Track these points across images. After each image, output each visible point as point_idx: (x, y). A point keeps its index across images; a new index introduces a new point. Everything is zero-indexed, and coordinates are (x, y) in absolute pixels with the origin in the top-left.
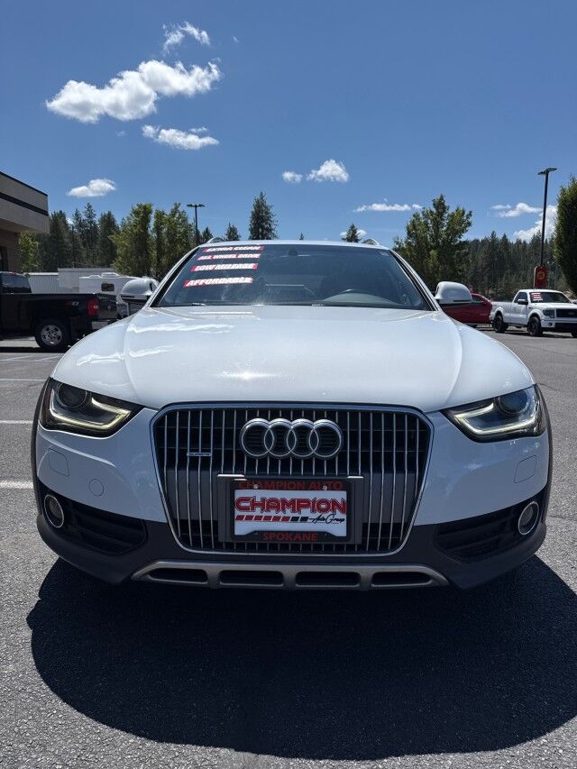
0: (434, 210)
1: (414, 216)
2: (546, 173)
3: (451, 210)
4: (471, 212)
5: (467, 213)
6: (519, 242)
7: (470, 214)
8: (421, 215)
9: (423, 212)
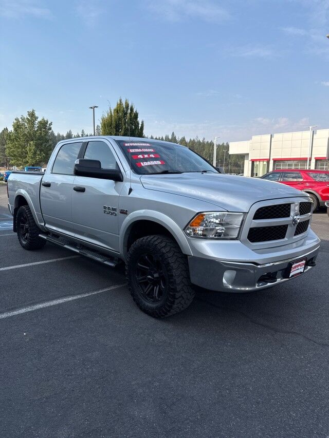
0: (29, 117)
1: (16, 120)
2: (93, 108)
3: (39, 120)
4: (51, 123)
5: (49, 122)
6: (59, 135)
7: (51, 124)
8: (20, 120)
9: (21, 118)
